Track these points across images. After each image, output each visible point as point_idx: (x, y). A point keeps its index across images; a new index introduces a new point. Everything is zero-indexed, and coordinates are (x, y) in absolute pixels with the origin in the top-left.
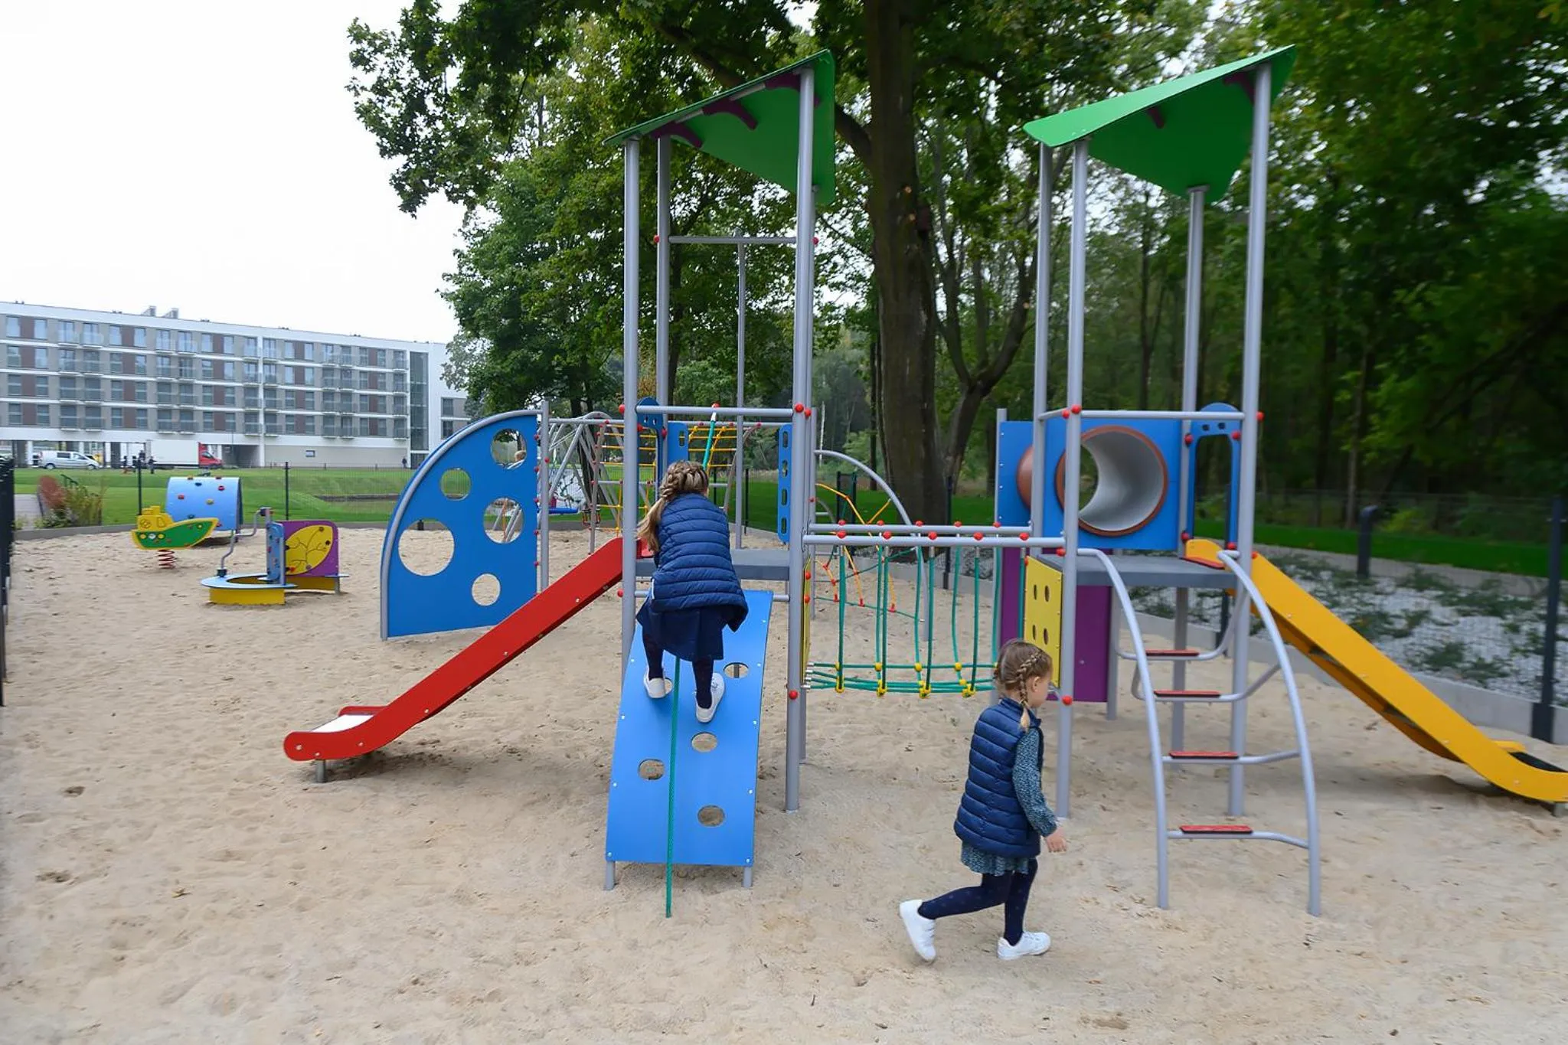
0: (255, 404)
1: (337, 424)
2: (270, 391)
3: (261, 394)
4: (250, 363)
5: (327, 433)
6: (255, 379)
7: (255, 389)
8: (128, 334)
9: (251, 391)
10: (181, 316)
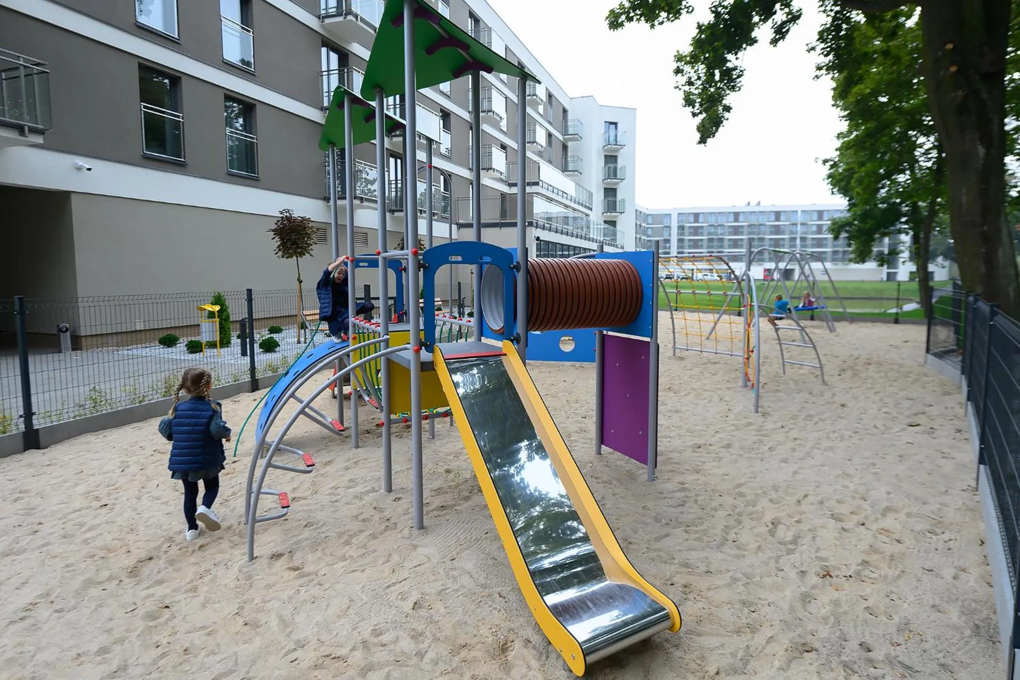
0: (795, 246)
1: (840, 256)
2: (803, 239)
3: (798, 241)
4: (793, 224)
5: (834, 260)
6: (796, 233)
7: (795, 239)
8: (736, 215)
9: (793, 239)
10: (761, 204)
